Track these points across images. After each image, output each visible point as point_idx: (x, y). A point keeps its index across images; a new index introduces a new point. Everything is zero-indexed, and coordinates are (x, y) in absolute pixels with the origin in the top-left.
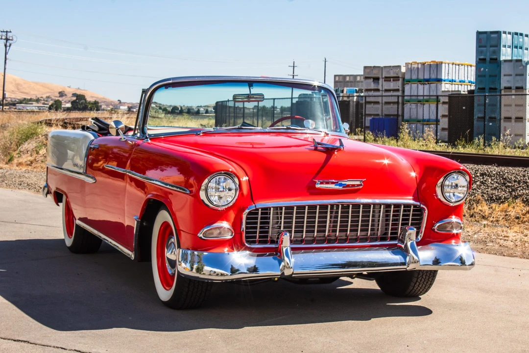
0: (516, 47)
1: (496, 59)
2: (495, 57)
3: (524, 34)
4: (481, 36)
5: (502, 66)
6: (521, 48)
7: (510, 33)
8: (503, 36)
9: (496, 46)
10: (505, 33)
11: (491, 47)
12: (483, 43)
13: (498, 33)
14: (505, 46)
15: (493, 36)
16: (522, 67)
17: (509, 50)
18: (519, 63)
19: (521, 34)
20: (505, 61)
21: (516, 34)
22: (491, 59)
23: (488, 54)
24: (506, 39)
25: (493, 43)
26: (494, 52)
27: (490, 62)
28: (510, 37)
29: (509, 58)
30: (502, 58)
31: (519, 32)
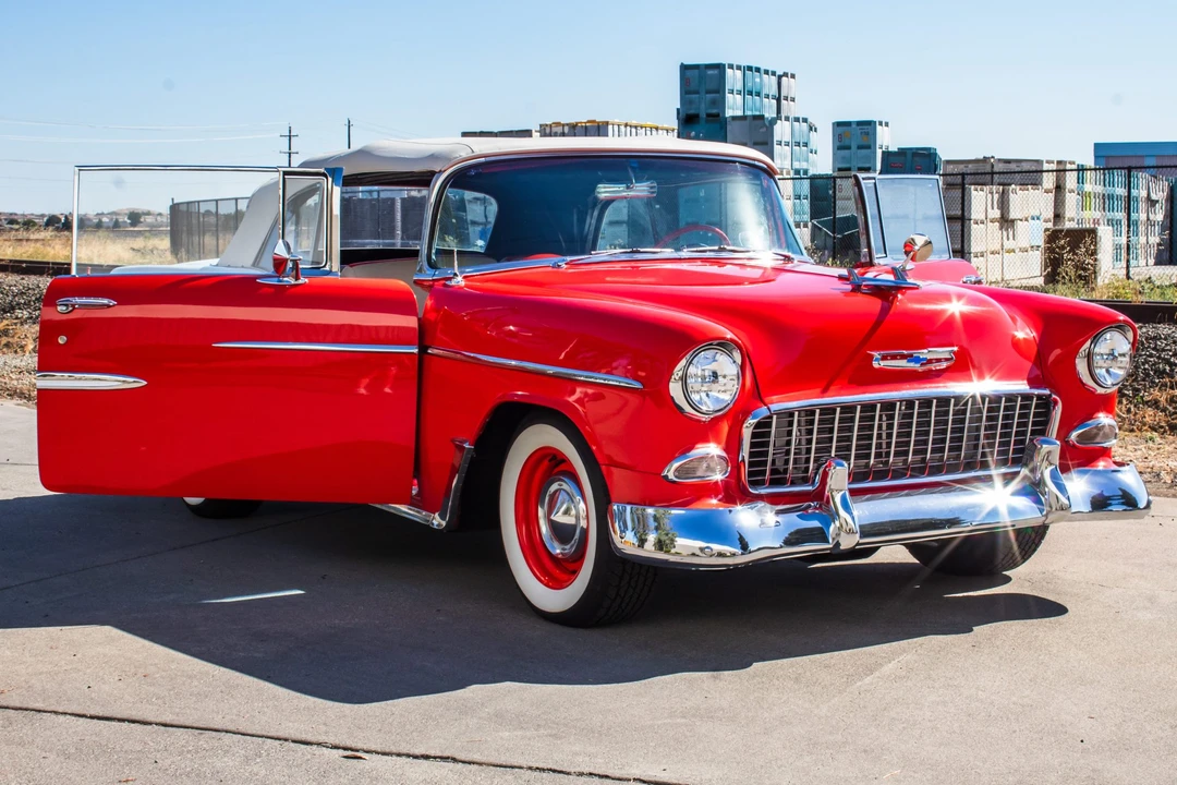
0: (750, 93)
1: (718, 115)
2: (714, 111)
3: (763, 68)
4: (689, 73)
5: (729, 128)
6: (758, 94)
7: (739, 68)
8: (729, 72)
9: (717, 92)
10: (731, 67)
11: (708, 92)
12: (693, 86)
13: (720, 67)
14: (732, 92)
15: (710, 72)
16: (764, 130)
17: (739, 98)
18: (758, 122)
19: (758, 70)
20: (734, 118)
21: (750, 68)
22: (709, 115)
23: (703, 106)
24: (733, 79)
25: (712, 86)
26: (714, 103)
27: (707, 121)
28: (739, 74)
29: (739, 113)
30: (729, 113)
31: (754, 65)
